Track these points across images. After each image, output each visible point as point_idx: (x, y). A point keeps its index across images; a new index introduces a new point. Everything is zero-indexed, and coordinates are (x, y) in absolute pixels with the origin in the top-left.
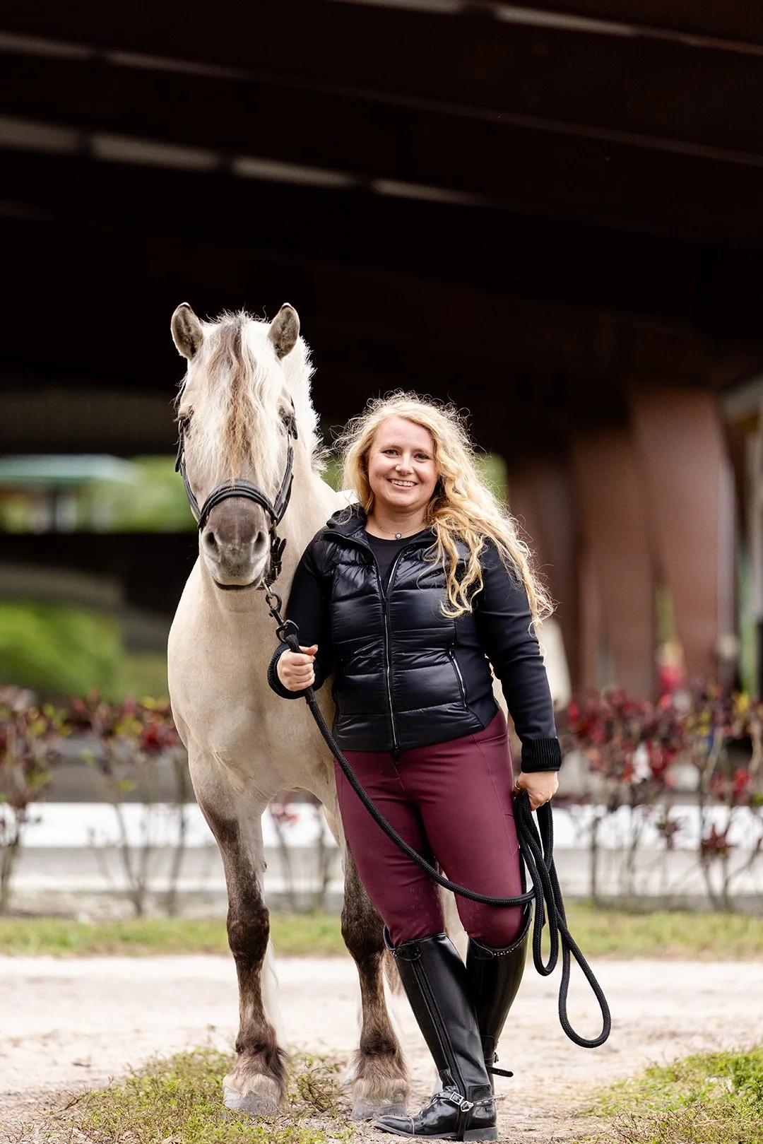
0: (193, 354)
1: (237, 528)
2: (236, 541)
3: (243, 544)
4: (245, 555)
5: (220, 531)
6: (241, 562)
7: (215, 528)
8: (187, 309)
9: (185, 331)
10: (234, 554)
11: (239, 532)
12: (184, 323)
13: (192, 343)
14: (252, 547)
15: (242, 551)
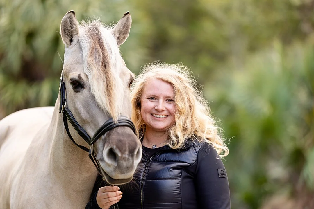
0: (71, 43)
1: (127, 146)
2: (127, 153)
3: (130, 154)
4: (131, 161)
5: (118, 147)
6: (129, 165)
7: (114, 145)
8: (73, 14)
9: (69, 28)
10: (125, 160)
11: (129, 147)
12: (69, 23)
13: (72, 36)
14: (135, 156)
15: (130, 158)
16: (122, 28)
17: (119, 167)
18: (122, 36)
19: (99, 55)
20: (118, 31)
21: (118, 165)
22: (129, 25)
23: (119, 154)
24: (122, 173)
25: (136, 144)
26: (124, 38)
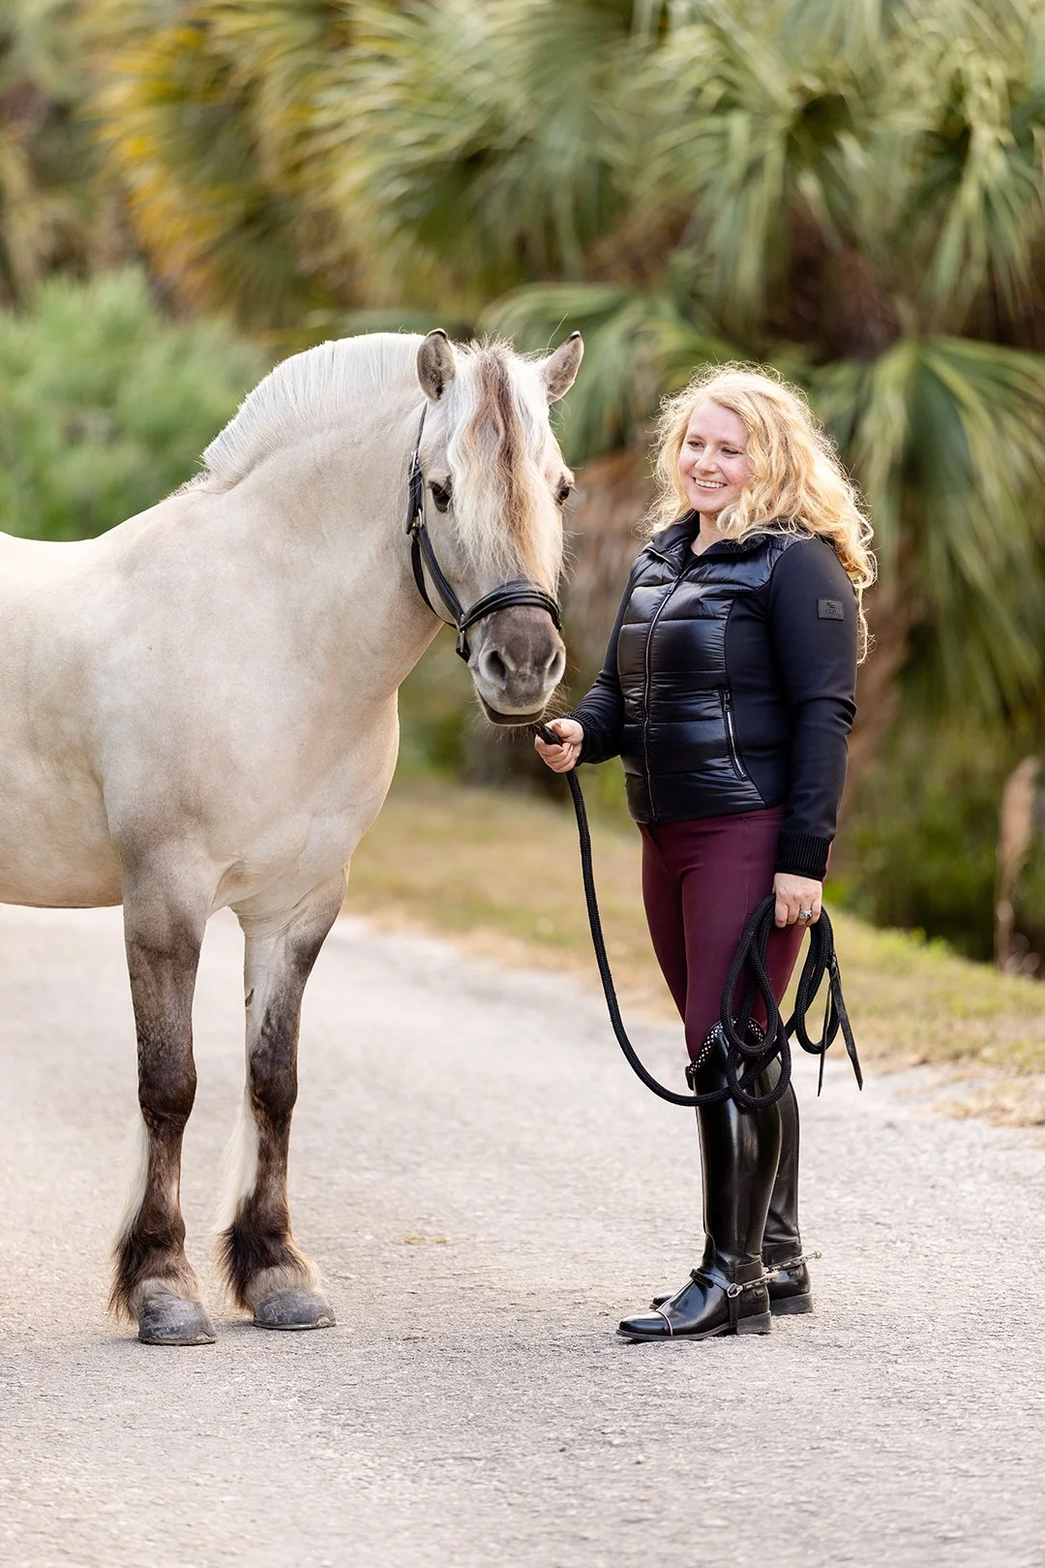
0: (439, 395)
1: (531, 648)
2: (529, 664)
3: (536, 668)
4: (537, 682)
5: (509, 651)
6: (532, 690)
7: (502, 646)
8: (442, 338)
9: (433, 364)
10: (524, 680)
11: (533, 652)
12: (434, 354)
13: (441, 381)
14: (547, 671)
15: (534, 676)
16: (561, 367)
17: (509, 693)
18: (559, 383)
19: (497, 431)
20: (552, 372)
21: (507, 688)
22: (577, 361)
23: (511, 667)
24: (516, 704)
25: (550, 645)
26: (563, 387)
